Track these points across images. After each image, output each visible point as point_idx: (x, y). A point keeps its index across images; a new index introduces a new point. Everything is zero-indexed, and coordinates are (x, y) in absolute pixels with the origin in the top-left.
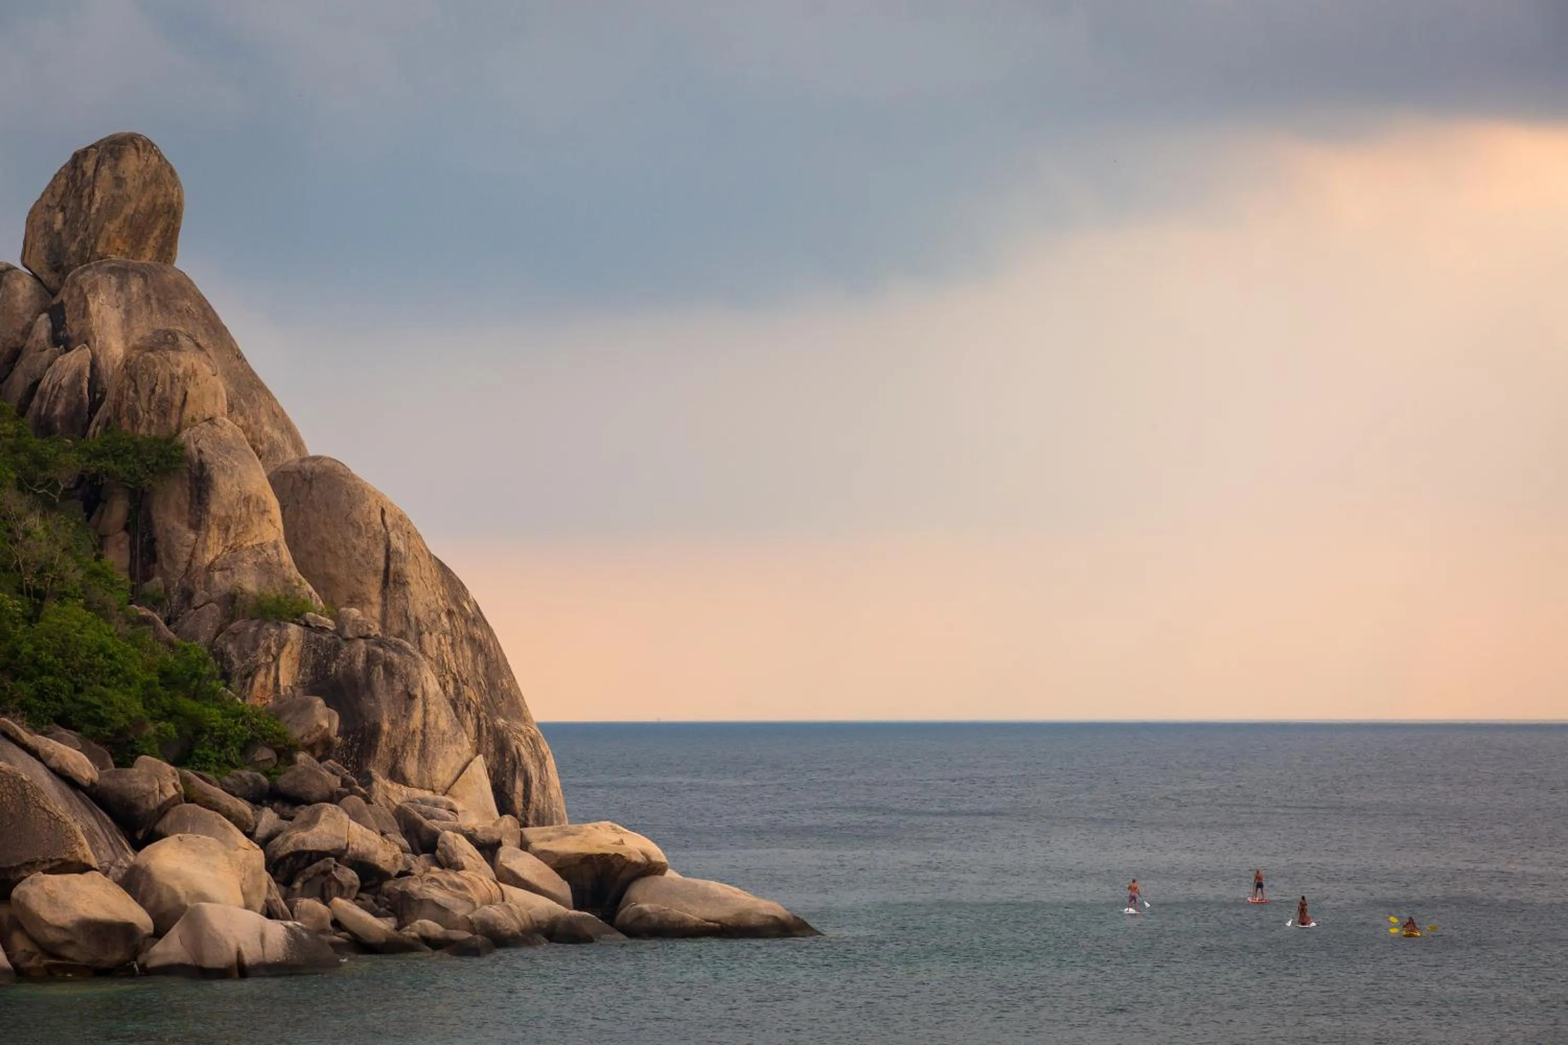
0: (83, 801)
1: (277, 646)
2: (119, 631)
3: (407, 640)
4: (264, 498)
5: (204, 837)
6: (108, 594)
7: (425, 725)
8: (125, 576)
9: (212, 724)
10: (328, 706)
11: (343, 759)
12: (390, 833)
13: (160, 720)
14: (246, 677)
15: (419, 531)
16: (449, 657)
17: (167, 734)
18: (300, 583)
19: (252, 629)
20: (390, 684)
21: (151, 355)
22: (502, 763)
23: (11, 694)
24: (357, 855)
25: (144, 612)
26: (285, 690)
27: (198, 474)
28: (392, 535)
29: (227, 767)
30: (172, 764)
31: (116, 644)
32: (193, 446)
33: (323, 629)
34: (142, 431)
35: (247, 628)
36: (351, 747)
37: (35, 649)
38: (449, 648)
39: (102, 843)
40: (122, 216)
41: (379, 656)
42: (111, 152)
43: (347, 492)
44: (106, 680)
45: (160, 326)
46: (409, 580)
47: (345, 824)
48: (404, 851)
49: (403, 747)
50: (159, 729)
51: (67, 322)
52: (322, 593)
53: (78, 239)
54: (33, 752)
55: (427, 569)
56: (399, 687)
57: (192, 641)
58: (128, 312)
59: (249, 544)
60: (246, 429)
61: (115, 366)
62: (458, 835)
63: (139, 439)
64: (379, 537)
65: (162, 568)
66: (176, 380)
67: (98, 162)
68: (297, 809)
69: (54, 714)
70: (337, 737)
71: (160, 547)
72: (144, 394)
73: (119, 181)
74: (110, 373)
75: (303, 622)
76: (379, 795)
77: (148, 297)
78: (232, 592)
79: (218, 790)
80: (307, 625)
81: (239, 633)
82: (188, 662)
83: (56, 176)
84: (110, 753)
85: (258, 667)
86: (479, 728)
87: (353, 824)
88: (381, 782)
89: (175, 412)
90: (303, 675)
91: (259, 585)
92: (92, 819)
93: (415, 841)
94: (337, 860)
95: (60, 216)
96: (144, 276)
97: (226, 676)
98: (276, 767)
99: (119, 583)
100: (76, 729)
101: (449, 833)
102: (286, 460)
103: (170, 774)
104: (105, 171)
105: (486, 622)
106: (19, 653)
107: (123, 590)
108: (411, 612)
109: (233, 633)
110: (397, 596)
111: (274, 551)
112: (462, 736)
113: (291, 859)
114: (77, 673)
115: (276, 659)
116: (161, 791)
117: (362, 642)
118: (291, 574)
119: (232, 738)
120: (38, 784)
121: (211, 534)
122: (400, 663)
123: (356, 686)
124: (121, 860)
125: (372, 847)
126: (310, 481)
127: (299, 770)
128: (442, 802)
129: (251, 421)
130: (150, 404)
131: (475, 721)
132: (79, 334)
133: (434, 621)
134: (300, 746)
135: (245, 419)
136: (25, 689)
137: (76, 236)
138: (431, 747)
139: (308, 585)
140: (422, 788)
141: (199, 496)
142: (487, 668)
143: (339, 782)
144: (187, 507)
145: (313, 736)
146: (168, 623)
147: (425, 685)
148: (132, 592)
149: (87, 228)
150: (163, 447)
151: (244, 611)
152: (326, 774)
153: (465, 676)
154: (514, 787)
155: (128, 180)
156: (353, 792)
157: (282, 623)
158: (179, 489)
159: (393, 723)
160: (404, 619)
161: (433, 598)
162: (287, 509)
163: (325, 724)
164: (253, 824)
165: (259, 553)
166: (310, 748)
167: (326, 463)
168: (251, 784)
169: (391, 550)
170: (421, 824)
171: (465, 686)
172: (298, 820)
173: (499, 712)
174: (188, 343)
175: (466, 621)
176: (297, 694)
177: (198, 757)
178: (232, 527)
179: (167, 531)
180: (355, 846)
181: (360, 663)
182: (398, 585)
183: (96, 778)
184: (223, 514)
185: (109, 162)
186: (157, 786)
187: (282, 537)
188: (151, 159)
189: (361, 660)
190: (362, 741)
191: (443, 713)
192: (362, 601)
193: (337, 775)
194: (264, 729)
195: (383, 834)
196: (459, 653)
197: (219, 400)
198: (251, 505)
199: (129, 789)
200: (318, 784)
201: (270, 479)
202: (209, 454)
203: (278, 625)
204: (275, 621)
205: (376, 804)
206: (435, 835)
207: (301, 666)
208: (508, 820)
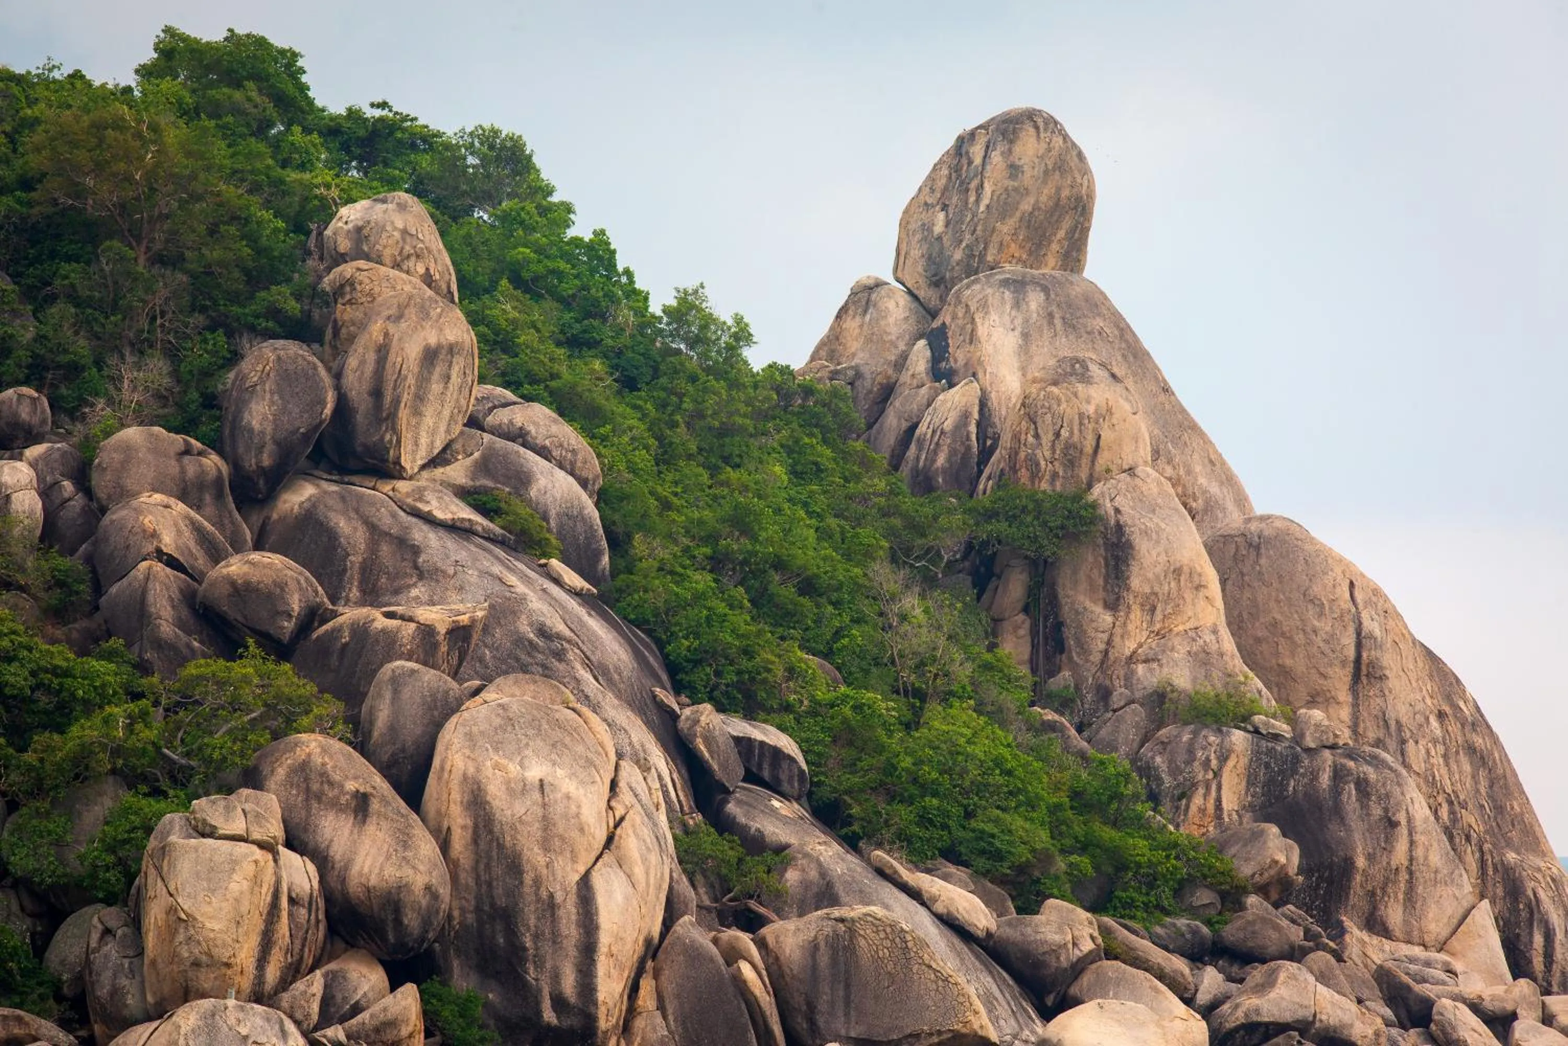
0: (978, 957)
1: (1218, 758)
2: (1020, 739)
3: (1386, 749)
4: (1199, 569)
5: (1133, 1004)
6: (1005, 693)
7: (1411, 859)
8: (1025, 670)
9: (1138, 858)
10: (1285, 835)
11: (1306, 904)
12: (1369, 1000)
13: (1071, 853)
14: (1180, 799)
15: (1400, 610)
16: (1441, 773)
17: (1081, 871)
18: (1246, 677)
19: (1186, 738)
20: (1364, 806)
21: (1055, 390)
22: (1515, 910)
23: (886, 821)
24: (1327, 1029)
25: (1050, 716)
26: (1230, 815)
27: (1115, 540)
28: (1365, 616)
29: (1157, 914)
30: (1088, 909)
31: (1015, 756)
32: (1109, 505)
33: (1276, 737)
34: (1044, 486)
35: (1178, 736)
36: (1318, 886)
37: (914, 764)
38: (1441, 760)
39: (1003, 1010)
40: (1018, 214)
41: (1349, 772)
42: (1004, 134)
43: (1306, 561)
44: (1003, 804)
45: (1068, 353)
46: (1387, 672)
47: (1311, 988)
48: (1388, 1024)
49: (1383, 889)
50: (1071, 865)
51: (950, 350)
52: (1275, 690)
53: (964, 244)
54: (915, 894)
55: (1410, 658)
56: (1377, 812)
57: (1109, 753)
58: (1026, 336)
59: (1181, 628)
60: (1175, 482)
61: (1011, 405)
62: (1460, 1005)
63: (1040, 496)
64: (1347, 618)
65: (1070, 659)
66: (1086, 421)
67: (988, 147)
68: (1248, 968)
69: (939, 845)
70: (1297, 875)
71: (1069, 634)
72: (1047, 439)
73: (1014, 170)
74: (1004, 413)
75: (1250, 728)
76: (1353, 950)
77: (1051, 316)
78: (1160, 691)
79: (1147, 944)
80: (1256, 731)
81: (1170, 742)
82: (1106, 779)
83: (935, 165)
84: (1010, 895)
85: (1194, 785)
86: (1482, 863)
87: (1320, 987)
88: (1356, 935)
89: (1085, 462)
90: (1253, 796)
91: (1194, 680)
92: (989, 979)
93: (1403, 1014)
94: (1301, 1035)
95: (941, 216)
96: (1045, 290)
97: (1154, 798)
98: (1220, 913)
99: (1017, 679)
100: (966, 864)
101: (1446, 1002)
102: (1227, 520)
103: (1086, 923)
104: (996, 157)
105: (1488, 727)
106: (896, 769)
107: (1022, 688)
108: (1391, 715)
109: (1162, 743)
110: (1371, 693)
111: (1213, 637)
112: (1461, 876)
113: (1242, 1032)
114: (967, 793)
115: (1217, 774)
116: (1074, 944)
117: (1327, 753)
118: (1234, 666)
119: (1164, 876)
120: (922, 936)
121: (1132, 616)
122: (1378, 781)
123: (1320, 809)
124: (1028, 1033)
125: (1346, 1019)
126: (1258, 548)
127: (1250, 918)
128: (1436, 961)
129: (1182, 472)
130: (1054, 452)
131: (1477, 855)
132: (966, 364)
133: (1421, 726)
134: (1250, 888)
135: (1174, 468)
136: (904, 814)
137: (961, 241)
138: (1420, 890)
139: (1256, 679)
140: (1409, 942)
141: (1117, 567)
142: (1491, 787)
143: (1302, 934)
144: (1101, 582)
145: (1266, 875)
146: (1080, 729)
147: (1410, 809)
148: (1034, 691)
149: (975, 230)
150: (1069, 505)
151: (1175, 715)
152: (1285, 923)
153: (1462, 797)
154: (1531, 942)
155: (1026, 168)
156: (1320, 947)
157: (1224, 729)
158: (1091, 559)
159: (1370, 858)
160: (1381, 723)
161: (1419, 698)
162: (1230, 582)
163: (1283, 860)
164: (1192, 987)
165: (1194, 640)
166: (1263, 890)
167: (1278, 524)
168: (1188, 936)
169: (1363, 634)
170: (1409, 988)
171: (1463, 811)
172: (1250, 982)
173: (1509, 844)
174: (1100, 372)
175: (1463, 725)
176: (1245, 820)
177: (1120, 901)
178: (1159, 607)
179: (1077, 613)
180: (1324, 1017)
181: (1325, 779)
182: (1372, 680)
183: (993, 927)
184: (1147, 590)
185: (1001, 147)
186: (1070, 937)
187: (1223, 618)
188: (1055, 139)
189: (1326, 776)
190: (1330, 882)
191: (1435, 844)
192: (1327, 700)
193: (1299, 925)
194: (1203, 865)
195: (1360, 1001)
196: (1454, 767)
197: (1141, 446)
198: (1182, 578)
199: (1036, 941)
200: (1274, 935)
201: (1206, 546)
202: (1130, 515)
203: (1220, 731)
204: (1214, 727)
205: (1349, 963)
206: (1428, 1004)
207: (1250, 784)
208: (1526, 986)
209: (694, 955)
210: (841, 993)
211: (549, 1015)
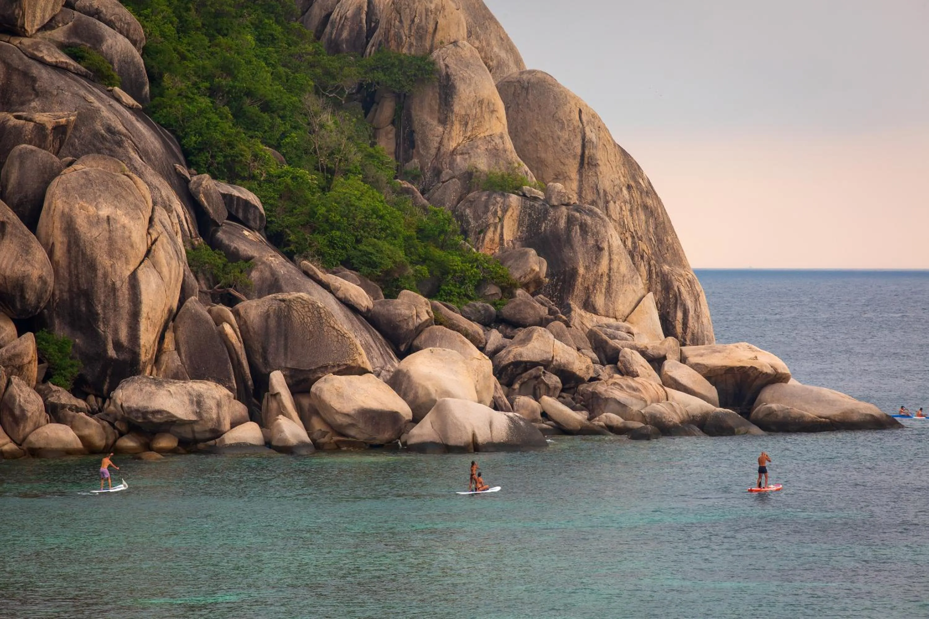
0: (362, 323)
1: (502, 210)
2: (388, 198)
3: (597, 206)
4: (493, 101)
5: (450, 350)
6: (380, 171)
7: (610, 270)
8: (392, 158)
9: (455, 267)
10: (539, 255)
11: (550, 294)
12: (584, 349)
13: (417, 264)
14: (480, 233)
15: (607, 126)
16: (628, 220)
17: (422, 274)
18: (519, 164)
19: (484, 198)
20: (584, 239)
22: (667, 298)
23: (310, 244)
24: (559, 365)
25: (406, 185)
26: (508, 243)
27: (445, 83)
28: (587, 129)
29: (465, 299)
30: (425, 297)
31: (386, 208)
32: (442, 62)
33: (535, 199)
34: (405, 50)
35: (480, 197)
36: (556, 286)
37: (327, 211)
38: (628, 213)
39: (375, 353)
41: (576, 219)
43: (555, 97)
44: (378, 235)
46: (599, 162)
47: (551, 342)
48: (594, 362)
49: (594, 286)
50: (416, 271)
52: (535, 171)
54: (326, 286)
55: (612, 154)
56: (591, 242)
57: (440, 207)
59: (482, 135)
60: (480, 50)
62: (635, 352)
63: (402, 56)
64: (577, 130)
65: (418, 152)
66: (430, 13)
68: (516, 330)
69: (341, 258)
70: (545, 278)
71: (418, 137)
72: (406, 23)
74: (382, 7)
75: (521, 194)
76: (575, 321)
78: (469, 171)
79: (458, 316)
80: (524, 195)
81: (474, 201)
82: (437, 222)
84: (381, 287)
85: (488, 226)
86: (650, 272)
87: (557, 342)
88: (578, 312)
89: (429, 37)
90: (521, 232)
91: (489, 166)
92: (368, 335)
93: (603, 356)
94: (545, 369)
97: (465, 233)
98: (501, 299)
99: (387, 163)
100: (357, 270)
101: (627, 350)
102: (510, 73)
103: (424, 304)
105: (655, 194)
106: (316, 214)
107: (390, 168)
108: (601, 187)
109: (470, 201)
110: (590, 174)
111: (500, 141)
112: (637, 278)
113: (512, 367)
114: (357, 229)
115: (501, 220)
116: (417, 316)
117: (564, 208)
118: (512, 158)
119: (469, 278)
120: (329, 310)
121: (454, 128)
122: (592, 224)
123: (559, 240)
124: (389, 366)
125: (571, 360)
126: (527, 89)
127: (518, 302)
128: (622, 327)
129: (484, 44)
130: (410, 31)
131: (647, 267)
133: (617, 193)
134: (518, 284)
135: (480, 42)
136: (320, 240)
138: (614, 286)
139: (524, 165)
140: (607, 316)
141: (446, 99)
142: (656, 228)
143: (547, 311)
144: (437, 107)
145: (528, 277)
146: (423, 193)
147: (610, 240)
148: (397, 170)
150: (419, 63)
151: (478, 185)
152: (538, 305)
153: (639, 234)
154: (676, 316)
156: (557, 319)
157: (506, 194)
158: (431, 94)
159: (587, 268)
160: (595, 191)
161: (617, 176)
162: (511, 109)
163: (537, 269)
164: (484, 341)
165: (489, 142)
166: (526, 286)
167: (539, 75)
168: (483, 312)
169: (586, 140)
170: (606, 342)
171: (640, 242)
172: (517, 338)
173: (665, 261)
175: (641, 193)
176: (516, 246)
177: (444, 292)
178: (470, 123)
179: (423, 125)
180: (558, 359)
181: (562, 224)
182: (591, 166)
183: (371, 306)
184: (463, 112)
186: (415, 312)
187: (507, 130)
189: (563, 221)
190: (564, 281)
191: (624, 261)
192: (565, 178)
193: (545, 306)
194: (492, 272)
195: (579, 350)
196: (636, 217)
197: (461, 28)
198: (484, 106)
199: (395, 314)
200: (532, 312)
201: (497, 86)
202: (453, 68)
203: (503, 195)
204: (500, 192)
205: (573, 328)
206: (617, 351)
207: (520, 225)
208: (671, 341)
209: (197, 319)
210: (283, 342)
211: (111, 352)
